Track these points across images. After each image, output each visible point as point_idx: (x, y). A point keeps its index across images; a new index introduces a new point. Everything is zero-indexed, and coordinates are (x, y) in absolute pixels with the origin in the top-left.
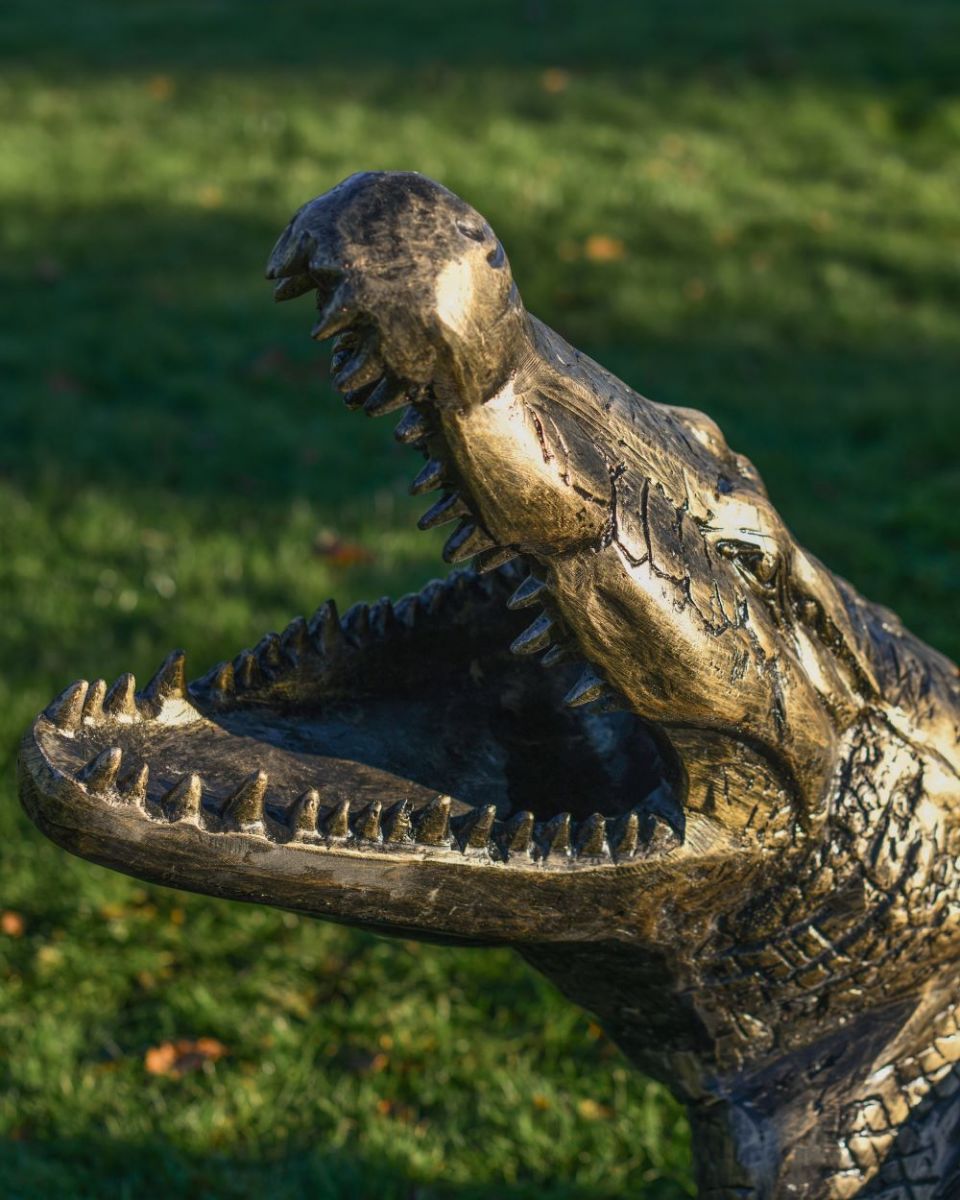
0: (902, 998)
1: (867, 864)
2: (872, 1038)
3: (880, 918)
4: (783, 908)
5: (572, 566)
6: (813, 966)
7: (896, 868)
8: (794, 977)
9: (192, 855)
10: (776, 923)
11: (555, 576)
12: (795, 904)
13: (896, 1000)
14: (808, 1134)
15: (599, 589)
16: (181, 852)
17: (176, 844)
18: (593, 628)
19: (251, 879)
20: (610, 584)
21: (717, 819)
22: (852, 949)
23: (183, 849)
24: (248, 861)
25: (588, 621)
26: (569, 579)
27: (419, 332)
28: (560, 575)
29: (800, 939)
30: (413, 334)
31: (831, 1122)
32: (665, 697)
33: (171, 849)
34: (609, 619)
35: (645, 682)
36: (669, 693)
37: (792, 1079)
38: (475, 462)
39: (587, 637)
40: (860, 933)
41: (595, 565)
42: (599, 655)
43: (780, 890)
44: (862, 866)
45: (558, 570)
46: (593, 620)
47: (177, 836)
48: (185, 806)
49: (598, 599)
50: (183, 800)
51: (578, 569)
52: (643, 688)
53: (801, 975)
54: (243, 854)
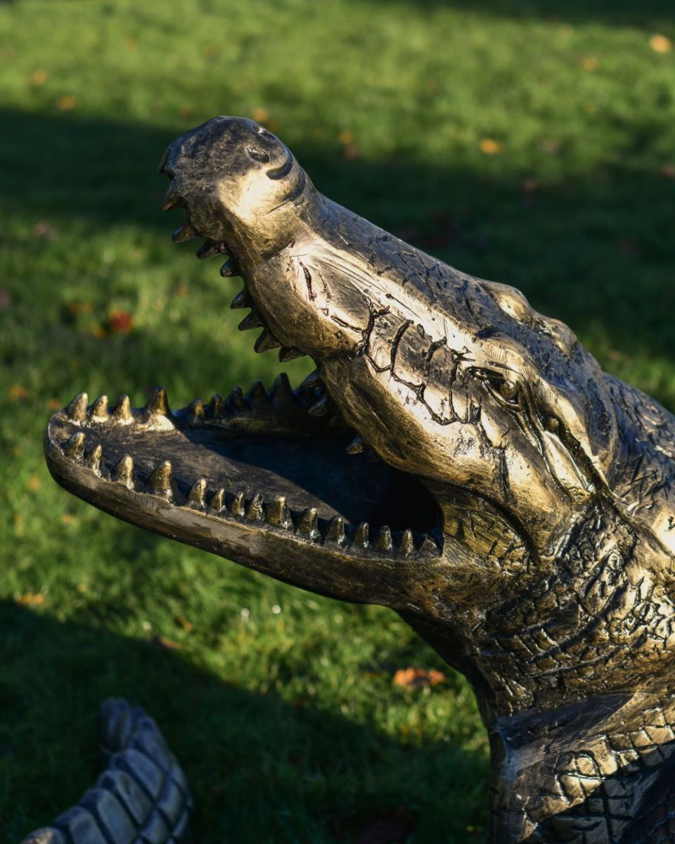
0: (619, 692)
1: (582, 594)
2: (595, 714)
3: (589, 633)
4: (523, 613)
5: (336, 365)
6: (546, 656)
7: (603, 603)
8: (535, 661)
9: (125, 503)
10: (519, 621)
11: (325, 370)
12: (530, 612)
13: (615, 693)
14: (536, 765)
15: (352, 383)
16: (119, 500)
17: (116, 495)
18: (348, 405)
19: (162, 524)
20: (360, 381)
21: (467, 545)
22: (570, 650)
23: (120, 498)
24: (159, 513)
25: (345, 401)
26: (333, 373)
27: (211, 212)
28: (328, 370)
29: (535, 636)
30: (208, 212)
31: (553, 761)
32: (403, 458)
33: (113, 497)
34: (359, 403)
35: (387, 445)
36: (405, 455)
37: (538, 729)
38: (261, 294)
39: (345, 411)
40: (575, 641)
41: (350, 368)
42: (351, 421)
43: (521, 600)
44: (577, 595)
45: (326, 367)
46: (349, 401)
47: (115, 490)
48: (121, 473)
49: (352, 388)
50: (120, 470)
51: (339, 368)
52: (387, 449)
53: (539, 660)
54: (155, 508)
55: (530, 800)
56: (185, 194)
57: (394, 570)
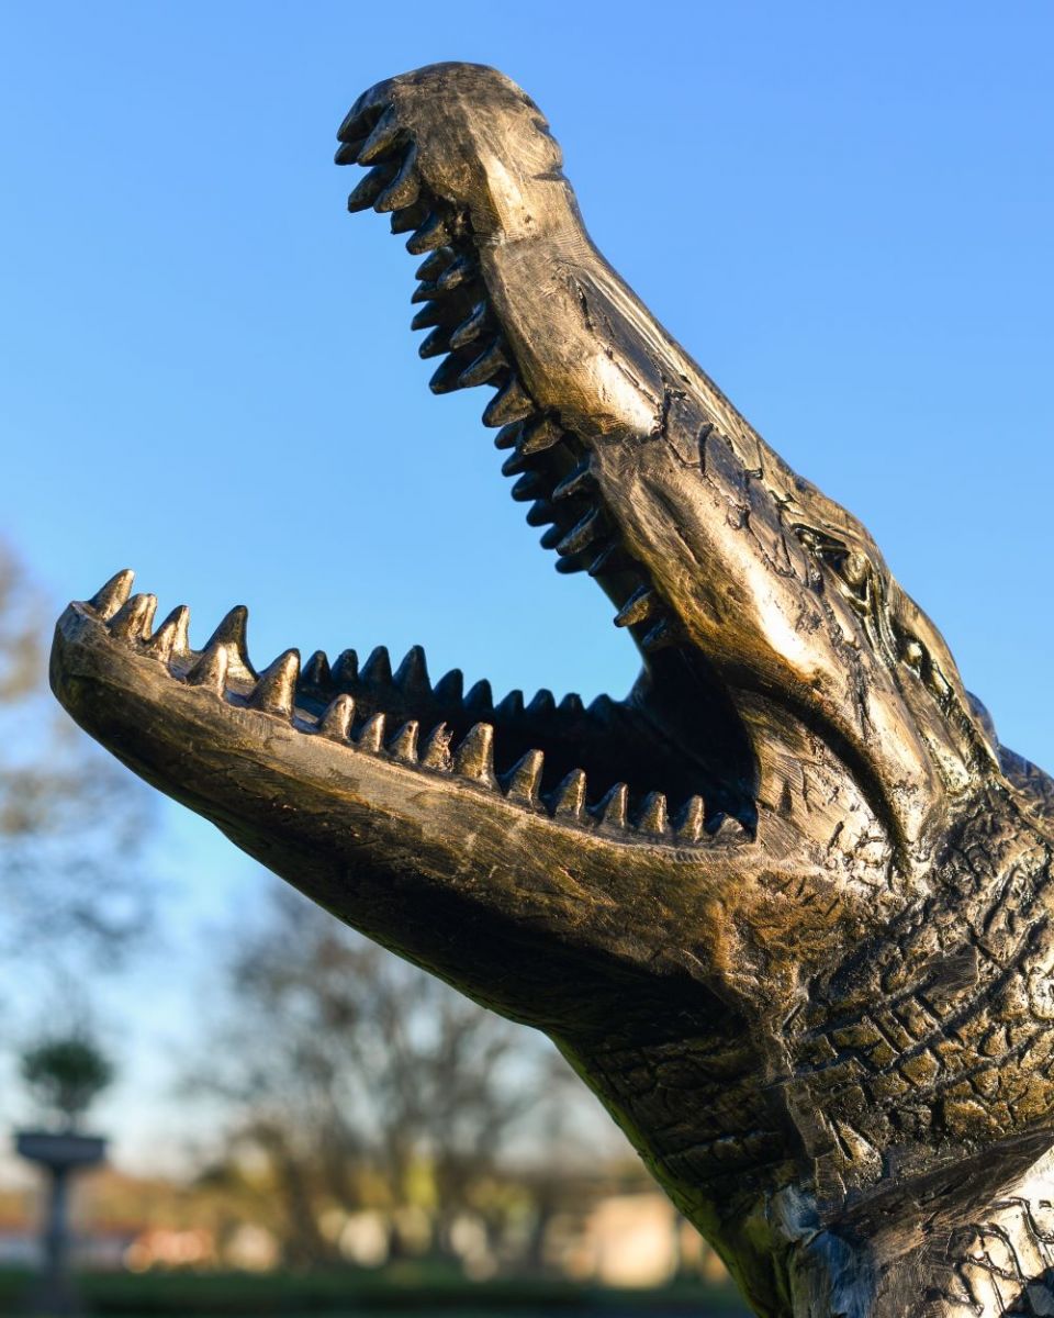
0: (1036, 1132)
1: (979, 931)
2: (998, 1169)
3: (995, 996)
4: (881, 966)
5: (617, 451)
6: (919, 1051)
7: (1013, 946)
8: (897, 1066)
9: (210, 728)
10: (875, 985)
11: (598, 458)
12: (894, 965)
13: (1029, 1133)
14: (913, 1252)
15: (644, 480)
16: (200, 723)
17: (193, 710)
18: (636, 518)
19: (271, 776)
20: (655, 476)
21: (795, 825)
22: (963, 1032)
23: (201, 718)
24: (270, 748)
25: (632, 510)
26: (612, 464)
27: (454, 148)
28: (603, 459)
29: (901, 1010)
30: (449, 149)
31: (941, 1242)
32: (719, 620)
33: (189, 716)
34: (654, 513)
35: (696, 595)
36: (723, 615)
38: (512, 306)
39: (630, 527)
40: (971, 1012)
41: (641, 456)
42: (643, 550)
43: (877, 944)
44: (972, 930)
45: (601, 453)
46: (636, 509)
47: (196, 701)
48: (208, 672)
49: (642, 490)
50: (207, 666)
51: (622, 456)
52: (693, 601)
53: (906, 1062)
54: (263, 738)
55: (911, 1311)
56: (410, 123)
57: (674, 865)
